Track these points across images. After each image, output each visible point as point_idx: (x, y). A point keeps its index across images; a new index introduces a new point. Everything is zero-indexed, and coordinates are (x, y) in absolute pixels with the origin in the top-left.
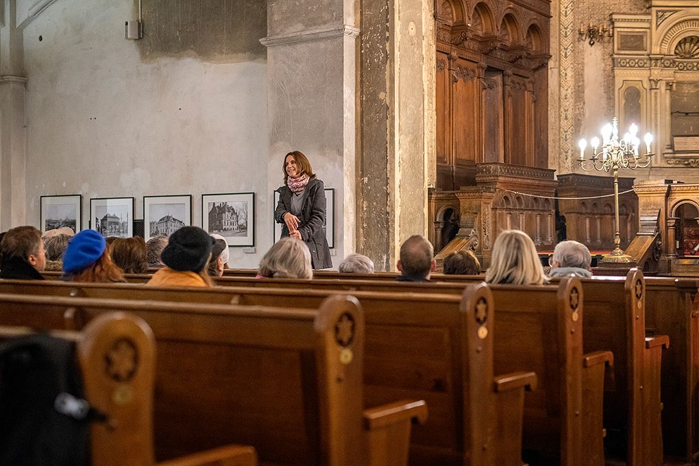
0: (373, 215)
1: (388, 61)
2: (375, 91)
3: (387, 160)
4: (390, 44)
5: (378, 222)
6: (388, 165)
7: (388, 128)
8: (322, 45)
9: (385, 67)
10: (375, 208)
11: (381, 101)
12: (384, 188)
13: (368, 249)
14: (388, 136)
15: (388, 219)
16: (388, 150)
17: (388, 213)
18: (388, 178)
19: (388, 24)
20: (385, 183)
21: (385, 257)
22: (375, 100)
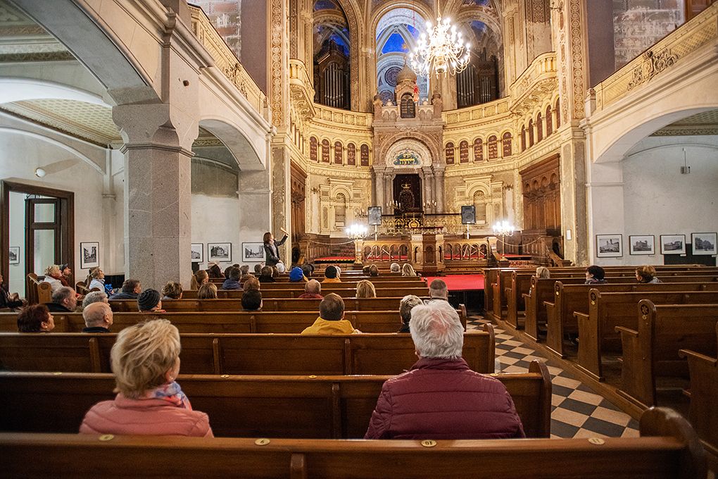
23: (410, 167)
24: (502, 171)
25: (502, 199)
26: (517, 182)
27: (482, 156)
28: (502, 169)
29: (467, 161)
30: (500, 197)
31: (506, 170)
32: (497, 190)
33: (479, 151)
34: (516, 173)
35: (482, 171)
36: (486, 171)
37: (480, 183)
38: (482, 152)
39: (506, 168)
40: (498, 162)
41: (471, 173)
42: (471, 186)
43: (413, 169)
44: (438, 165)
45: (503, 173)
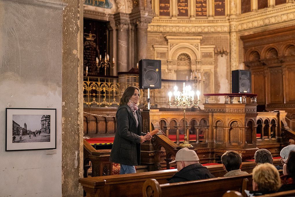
0: (69, 126)
1: (79, 32)
2: (70, 48)
3: (78, 92)
4: (80, 21)
5: (72, 131)
6: (79, 95)
7: (79, 73)
8: (46, 11)
9: (77, 35)
10: (70, 121)
11: (75, 55)
12: (76, 109)
13: (65, 148)
14: (79, 77)
15: (78, 129)
16: (79, 86)
17: (78, 125)
18: (78, 104)
19: (79, 9)
20: (77, 106)
21: (77, 153)
22: (70, 54)
23: (100, 9)
24: (213, 32)
25: (213, 67)
26: (236, 48)
27: (187, 11)
28: (213, 30)
29: (168, 14)
30: (211, 64)
31: (219, 32)
32: (206, 55)
33: (183, 4)
34: (234, 37)
35: (187, 30)
36: (193, 30)
37: (187, 44)
38: (187, 6)
39: (219, 29)
40: (209, 22)
41: (174, 30)
42: (175, 47)
43: (104, 14)
44: (147, 14)
45: (215, 36)
